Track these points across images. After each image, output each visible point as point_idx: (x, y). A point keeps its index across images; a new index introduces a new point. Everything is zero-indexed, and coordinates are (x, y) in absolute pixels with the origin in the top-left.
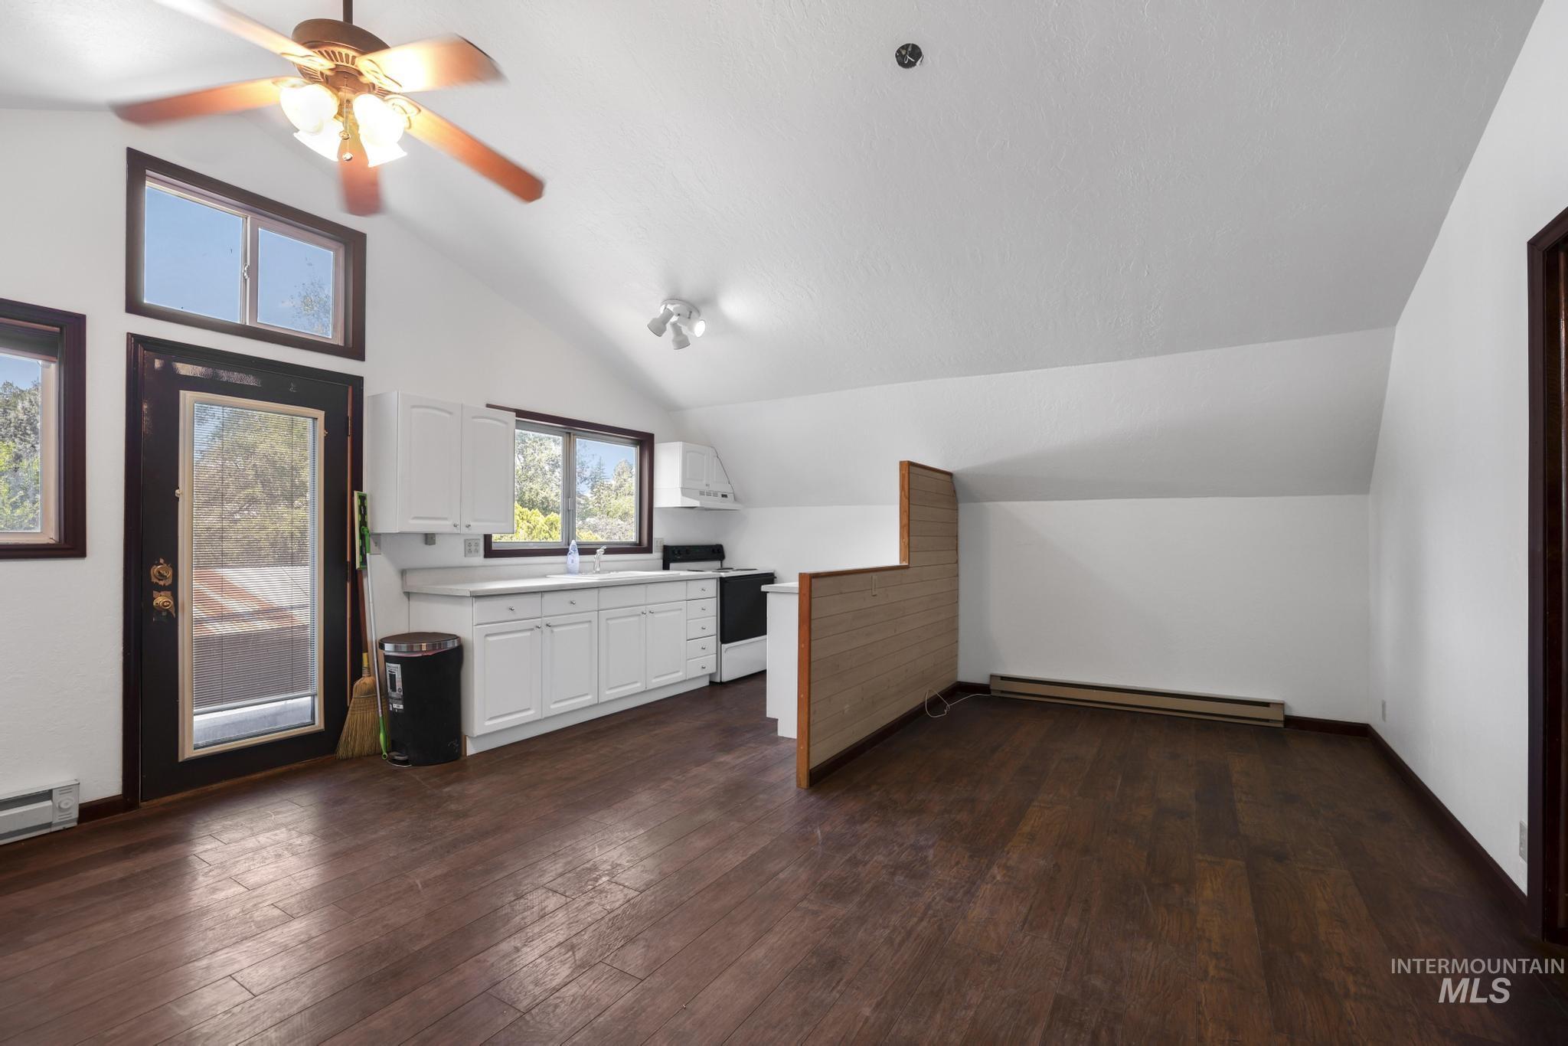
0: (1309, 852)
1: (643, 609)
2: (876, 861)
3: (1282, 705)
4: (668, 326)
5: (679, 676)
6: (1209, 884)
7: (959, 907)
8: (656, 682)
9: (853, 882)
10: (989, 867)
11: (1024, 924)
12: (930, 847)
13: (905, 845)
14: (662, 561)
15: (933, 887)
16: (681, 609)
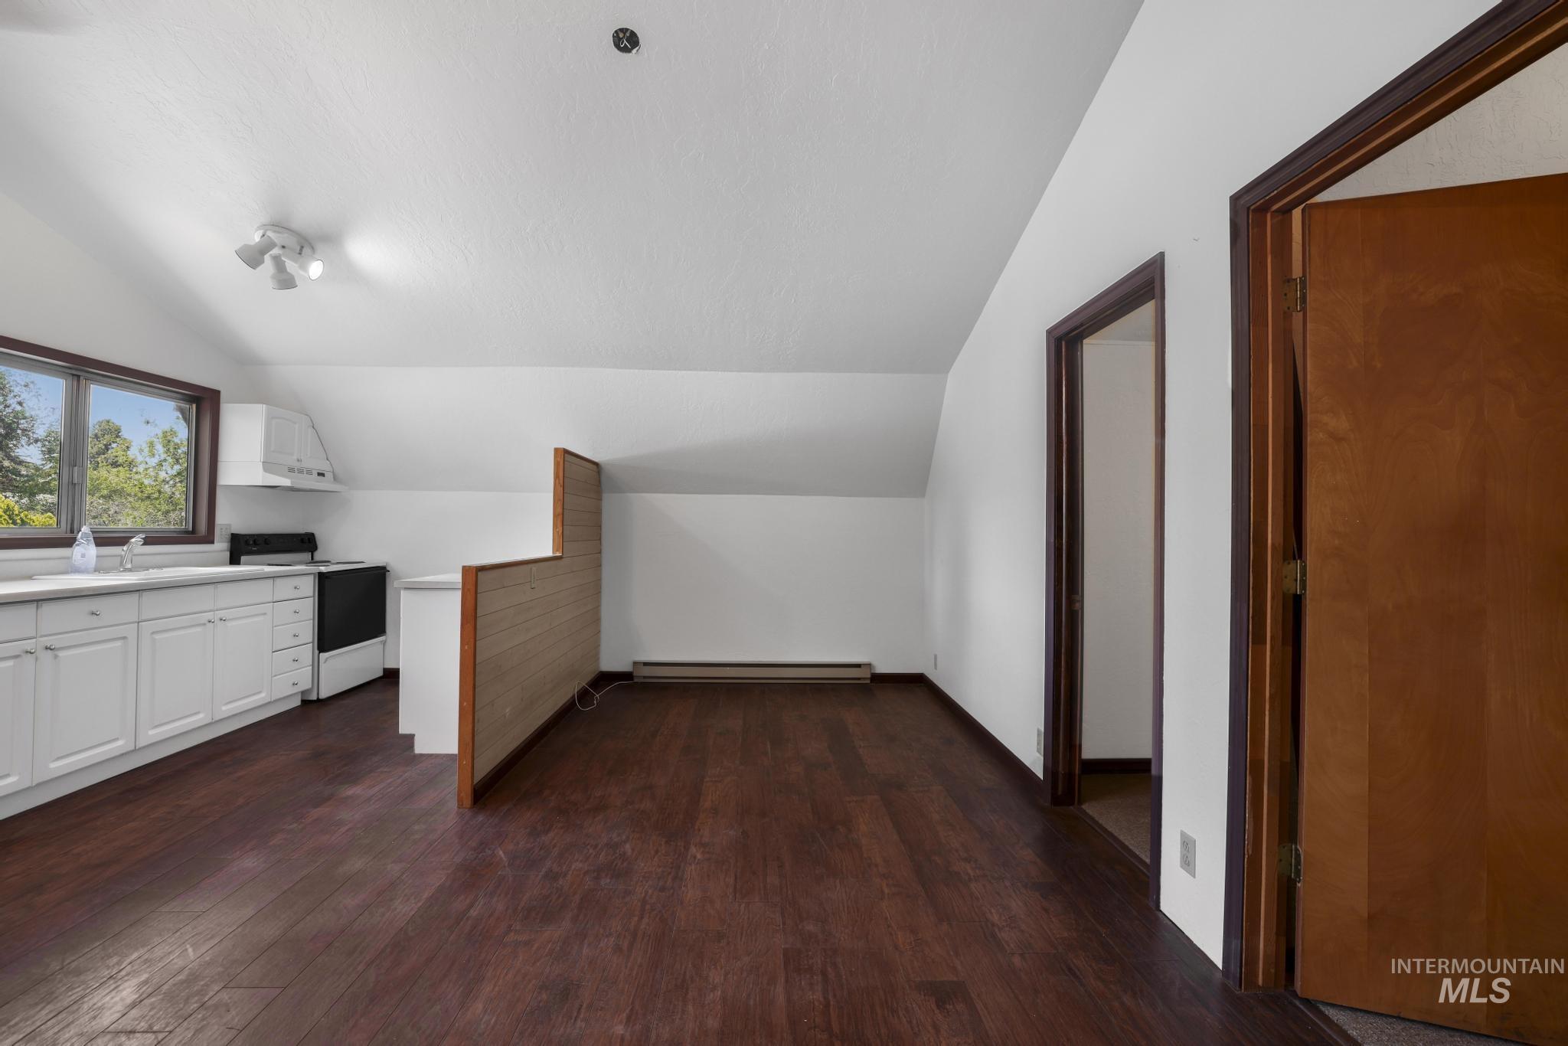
0: (916, 778)
1: (209, 616)
2: (575, 869)
3: (869, 665)
4: (267, 257)
5: (262, 697)
6: (861, 820)
7: (673, 894)
8: (227, 710)
9: (559, 897)
10: (686, 848)
11: (735, 895)
12: (625, 842)
13: (600, 846)
14: (228, 554)
15: (642, 881)
16: (265, 614)
